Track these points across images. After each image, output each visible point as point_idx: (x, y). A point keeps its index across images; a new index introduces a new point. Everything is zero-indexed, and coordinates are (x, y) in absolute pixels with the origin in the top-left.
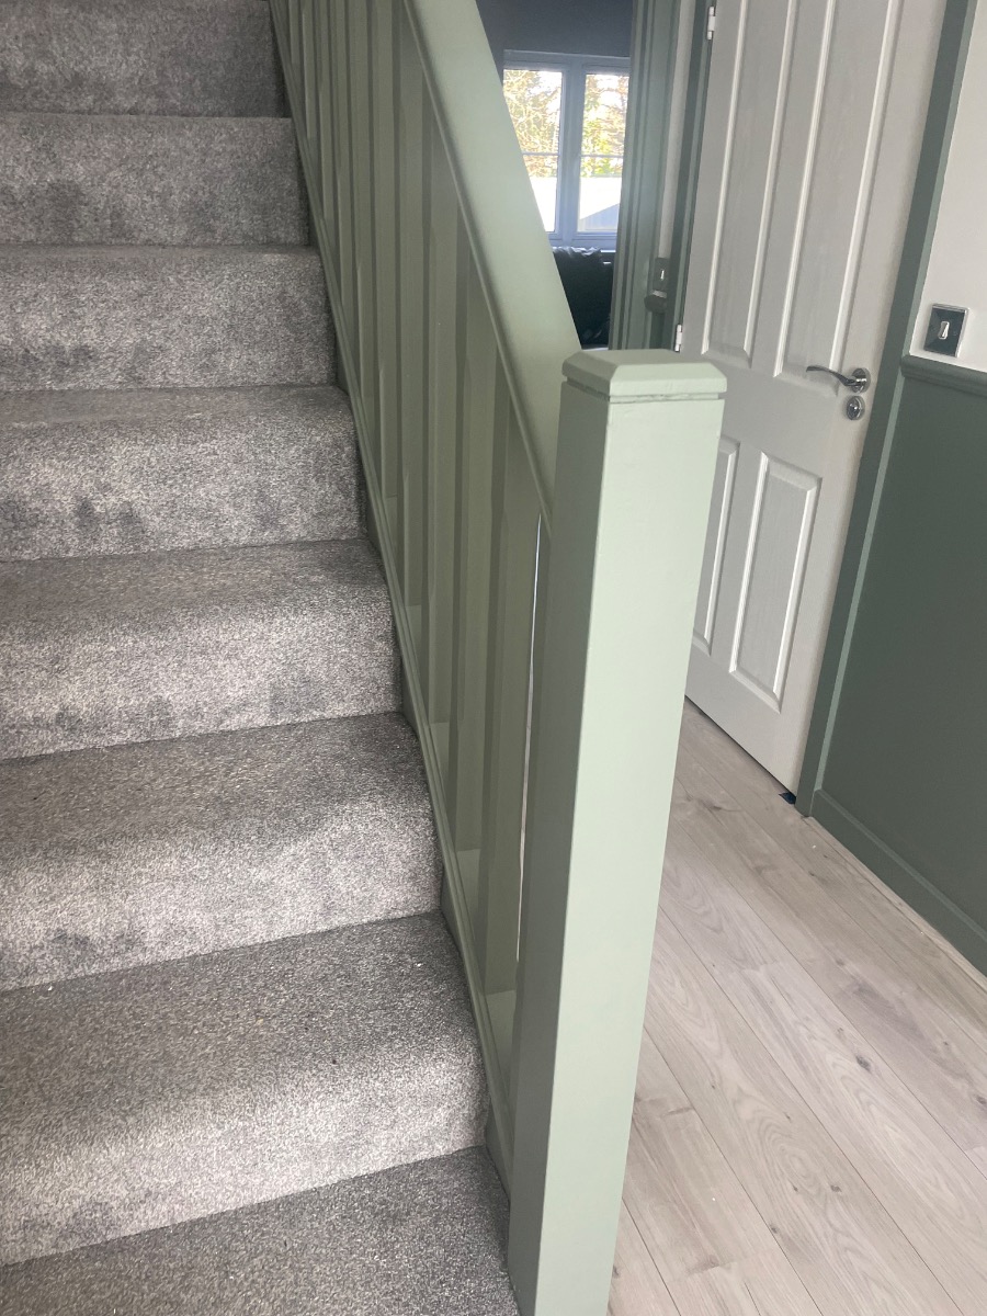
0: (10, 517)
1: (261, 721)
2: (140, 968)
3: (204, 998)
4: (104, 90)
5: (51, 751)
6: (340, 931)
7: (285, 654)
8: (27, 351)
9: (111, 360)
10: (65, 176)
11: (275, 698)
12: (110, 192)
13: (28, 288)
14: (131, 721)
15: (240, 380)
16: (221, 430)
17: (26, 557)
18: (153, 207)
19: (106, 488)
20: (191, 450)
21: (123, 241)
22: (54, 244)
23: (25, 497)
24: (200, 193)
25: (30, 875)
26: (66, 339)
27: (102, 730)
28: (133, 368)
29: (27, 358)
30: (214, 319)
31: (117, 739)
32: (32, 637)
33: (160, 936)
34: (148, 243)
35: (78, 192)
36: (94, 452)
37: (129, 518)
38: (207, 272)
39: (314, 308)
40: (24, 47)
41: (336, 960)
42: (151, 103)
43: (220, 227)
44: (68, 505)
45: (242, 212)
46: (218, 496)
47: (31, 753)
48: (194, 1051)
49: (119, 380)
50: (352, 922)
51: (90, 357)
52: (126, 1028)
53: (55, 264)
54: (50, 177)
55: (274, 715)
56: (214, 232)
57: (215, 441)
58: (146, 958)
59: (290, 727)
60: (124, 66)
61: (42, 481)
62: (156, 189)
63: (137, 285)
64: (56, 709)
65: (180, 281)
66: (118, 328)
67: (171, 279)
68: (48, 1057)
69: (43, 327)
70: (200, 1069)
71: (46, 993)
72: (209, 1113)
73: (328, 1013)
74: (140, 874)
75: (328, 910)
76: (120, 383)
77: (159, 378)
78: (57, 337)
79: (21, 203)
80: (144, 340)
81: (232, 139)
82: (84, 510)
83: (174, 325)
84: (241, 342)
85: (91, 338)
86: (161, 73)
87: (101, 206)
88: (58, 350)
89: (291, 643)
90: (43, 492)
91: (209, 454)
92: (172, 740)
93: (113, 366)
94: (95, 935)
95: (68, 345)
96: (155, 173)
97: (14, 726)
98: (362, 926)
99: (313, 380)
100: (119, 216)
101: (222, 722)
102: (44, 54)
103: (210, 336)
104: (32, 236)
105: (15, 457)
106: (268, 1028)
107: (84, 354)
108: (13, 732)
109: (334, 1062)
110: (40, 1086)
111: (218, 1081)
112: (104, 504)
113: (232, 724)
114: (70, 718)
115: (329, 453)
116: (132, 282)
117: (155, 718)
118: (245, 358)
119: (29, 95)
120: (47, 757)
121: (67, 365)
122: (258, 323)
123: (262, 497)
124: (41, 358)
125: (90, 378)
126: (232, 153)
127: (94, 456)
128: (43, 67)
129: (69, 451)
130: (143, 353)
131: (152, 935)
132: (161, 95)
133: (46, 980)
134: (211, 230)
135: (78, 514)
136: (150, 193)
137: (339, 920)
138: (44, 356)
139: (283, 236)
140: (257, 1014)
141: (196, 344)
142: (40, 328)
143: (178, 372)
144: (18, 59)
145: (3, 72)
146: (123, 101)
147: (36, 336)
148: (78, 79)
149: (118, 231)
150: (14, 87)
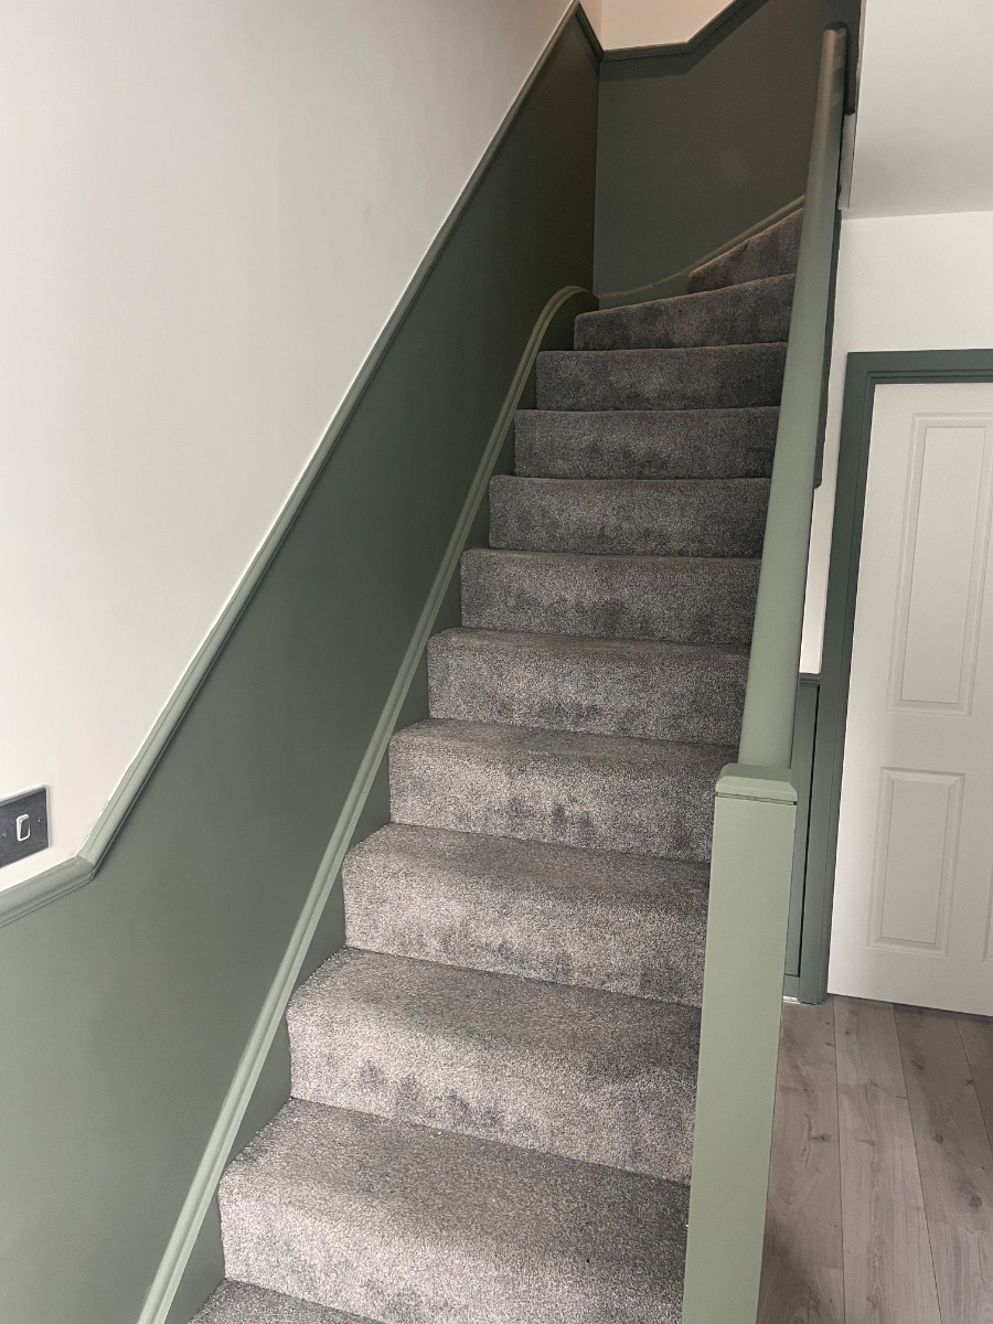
0: (514, 805)
1: (633, 991)
2: (496, 1143)
3: (526, 1180)
4: (663, 538)
5: (491, 970)
6: (641, 1176)
7: (655, 942)
8: (560, 705)
9: (610, 716)
10: (616, 596)
11: (645, 975)
12: (643, 607)
13: (567, 667)
14: (544, 963)
15: (696, 738)
17: (519, 837)
18: (670, 617)
19: (574, 800)
22: (602, 637)
23: (525, 799)
24: (704, 609)
25: (442, 1041)
26: (585, 700)
27: (525, 965)
28: (623, 722)
29: (559, 710)
30: (683, 696)
31: (533, 975)
32: (494, 887)
33: (514, 1124)
34: (662, 640)
35: (623, 607)
36: (571, 776)
37: (586, 823)
40: (617, 514)
41: (628, 1196)
44: (547, 806)
46: (648, 818)
47: (480, 968)
48: (502, 1210)
49: (613, 729)
50: (654, 1174)
51: (597, 713)
52: (470, 1177)
53: (585, 654)
54: (607, 597)
55: (642, 987)
58: (503, 1138)
59: (651, 1002)
60: (679, 524)
61: (537, 789)
62: (674, 606)
64: (500, 941)
65: (662, 670)
66: (618, 696)
67: (657, 668)
68: (418, 1173)
70: (499, 1224)
71: (436, 1135)
72: (493, 1254)
73: (601, 1226)
74: (506, 1066)
75: (636, 1155)
76: (613, 731)
77: (640, 731)
78: (579, 698)
79: (586, 612)
80: (633, 705)
81: (731, 575)
82: (559, 812)
83: (654, 698)
84: (700, 713)
85: (599, 700)
86: (704, 528)
87: (636, 616)
88: (579, 706)
89: (661, 934)
90: (535, 796)
92: (568, 986)
93: (610, 720)
94: (473, 1104)
95: (584, 703)
96: (675, 596)
97: (473, 946)
98: (660, 1181)
100: (646, 622)
101: (604, 983)
102: (628, 518)
103: (678, 707)
104: (589, 631)
105: (523, 772)
106: (557, 1219)
107: (594, 710)
108: (472, 949)
109: (588, 1261)
110: (405, 1188)
111: (507, 1235)
112: (573, 810)
113: (612, 987)
114: (507, 949)
117: (560, 966)
118: (701, 723)
120: (489, 973)
121: (582, 716)
122: (714, 701)
123: (679, 824)
124: (567, 710)
125: (595, 726)
127: (570, 778)
128: (626, 525)
130: (632, 714)
131: (509, 1119)
132: (701, 541)
133: (439, 1126)
135: (554, 814)
136: (669, 609)
137: (643, 1168)
138: (570, 709)
140: (554, 1205)
141: (668, 710)
142: (570, 692)
143: (653, 728)
144: (613, 521)
145: (602, 529)
146: (676, 546)
147: (566, 696)
148: (648, 533)
149: (645, 632)
150: (607, 537)
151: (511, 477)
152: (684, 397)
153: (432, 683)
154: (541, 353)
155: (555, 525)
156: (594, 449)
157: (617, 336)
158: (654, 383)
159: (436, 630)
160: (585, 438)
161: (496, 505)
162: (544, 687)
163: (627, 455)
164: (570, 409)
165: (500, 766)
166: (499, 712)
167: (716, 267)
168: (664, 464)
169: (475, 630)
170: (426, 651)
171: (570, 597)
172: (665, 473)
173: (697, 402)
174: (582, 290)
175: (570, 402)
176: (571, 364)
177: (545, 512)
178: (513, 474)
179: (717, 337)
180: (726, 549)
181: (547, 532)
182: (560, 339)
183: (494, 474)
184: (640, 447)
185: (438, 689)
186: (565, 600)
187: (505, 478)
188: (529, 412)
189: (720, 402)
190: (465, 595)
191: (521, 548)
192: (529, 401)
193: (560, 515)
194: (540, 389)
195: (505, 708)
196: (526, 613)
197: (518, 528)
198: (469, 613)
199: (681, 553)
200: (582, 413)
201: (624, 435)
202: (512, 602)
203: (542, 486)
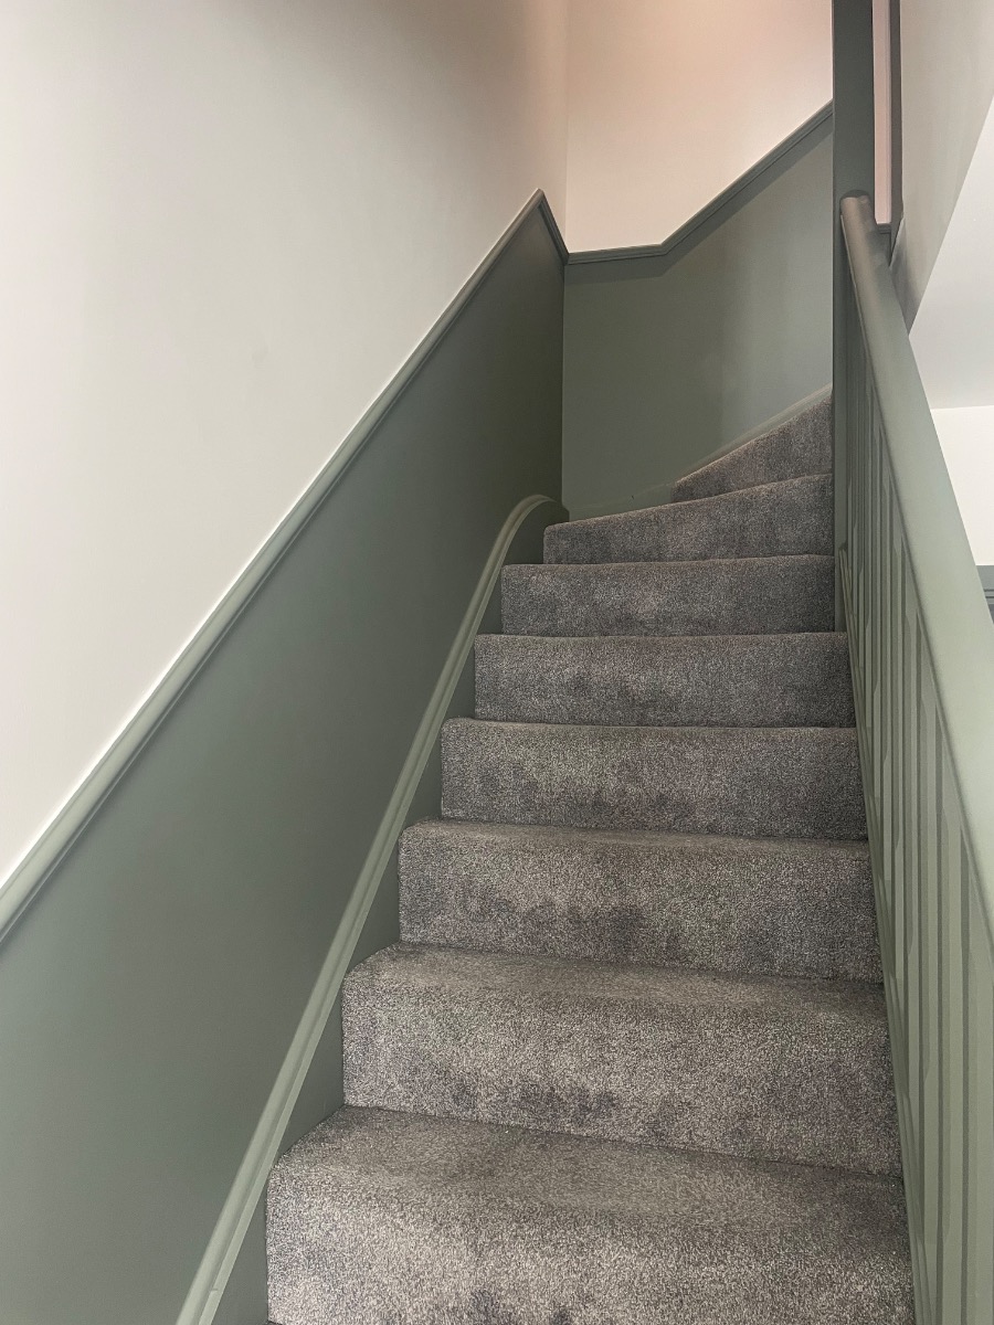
0: (482, 1309)
4: (686, 809)
8: (552, 1089)
9: (635, 1110)
10: (629, 900)
12: (670, 917)
15: (778, 1154)
16: (732, 1252)
18: (711, 934)
19: (588, 1299)
20: (693, 1272)
21: (677, 963)
22: (609, 963)
23: (501, 1290)
24: (761, 922)
26: (593, 1083)
28: (657, 1122)
29: (551, 1097)
30: (753, 1081)
35: (639, 916)
36: (581, 1253)
38: (749, 1030)
39: (876, 1083)
40: (619, 772)
42: (728, 821)
43: (780, 957)
45: (806, 944)
49: (638, 1133)
51: (613, 1105)
54: (615, 901)
56: (773, 962)
57: (722, 1266)
60: (706, 789)
61: (521, 1276)
62: (715, 917)
63: (670, 1035)
65: (718, 1037)
66: (647, 1078)
67: (709, 1034)
69: (572, 1067)
76: (641, 1136)
77: (685, 1138)
78: (584, 1079)
79: (585, 922)
80: (672, 1093)
81: (801, 873)
82: (561, 1320)
83: (706, 1082)
84: (782, 1111)
85: (616, 1084)
86: (742, 795)
87: (659, 930)
88: (584, 1092)
90: (521, 1289)
91: (714, 1282)
93: (636, 1117)
95: (593, 1089)
96: (716, 903)
99: (871, 1167)
100: (676, 939)
102: (636, 779)
103: (746, 1099)
104: (589, 952)
105: (498, 1243)
107: (608, 1101)
112: (583, 1317)
115: (874, 1311)
116: (667, 1032)
118: (785, 1129)
119: (617, 812)
121: (589, 1110)
122: (804, 1091)
124: (565, 1099)
125: (608, 1126)
126: (799, 888)
127: (581, 1259)
128: (631, 789)
129: (555, 1246)
130: (670, 1110)
132: (739, 814)
134: (771, 960)
136: (709, 920)
138: (568, 1097)
139: (852, 970)
141: (729, 1104)
142: (568, 1068)
143: (708, 1135)
144: (612, 783)
145: (597, 793)
146: (703, 819)
147: (564, 1076)
148: (662, 800)
149: (673, 957)
150: (605, 805)
151: (472, 721)
152: (689, 620)
153: (349, 1047)
154: (507, 567)
155: (533, 786)
156: (580, 686)
157: (598, 549)
158: (649, 603)
159: (357, 960)
160: (567, 670)
161: (453, 760)
162: (526, 1062)
163: (624, 692)
164: (546, 633)
165: (458, 1230)
166: (456, 1099)
167: (707, 475)
168: (672, 705)
169: (418, 949)
170: (340, 997)
171: (560, 900)
172: (675, 716)
173: (706, 626)
174: (547, 499)
175: (545, 625)
176: (543, 580)
177: (518, 768)
178: (473, 716)
179: (723, 549)
180: (776, 825)
181: (522, 797)
182: (528, 551)
183: (447, 718)
184: (640, 681)
185: (358, 1058)
186: (552, 904)
187: (463, 722)
188: (494, 637)
189: (736, 628)
190: (406, 897)
191: (485, 818)
192: (493, 623)
193: (538, 773)
194: (506, 611)
195: (464, 1093)
196: (495, 921)
197: (481, 790)
198: (410, 921)
199: (712, 830)
200: (563, 639)
201: (615, 667)
202: (474, 905)
203: (515, 733)
